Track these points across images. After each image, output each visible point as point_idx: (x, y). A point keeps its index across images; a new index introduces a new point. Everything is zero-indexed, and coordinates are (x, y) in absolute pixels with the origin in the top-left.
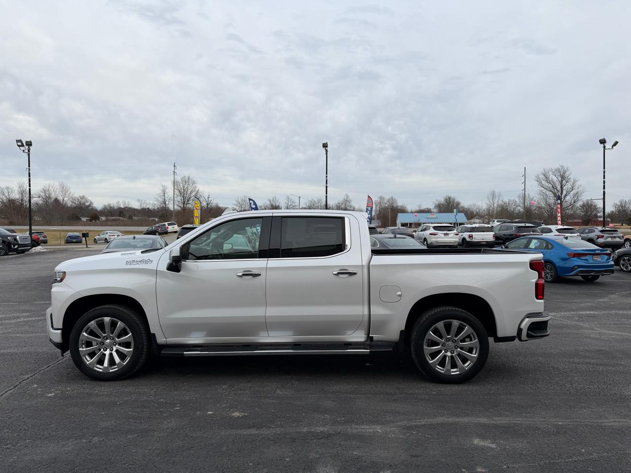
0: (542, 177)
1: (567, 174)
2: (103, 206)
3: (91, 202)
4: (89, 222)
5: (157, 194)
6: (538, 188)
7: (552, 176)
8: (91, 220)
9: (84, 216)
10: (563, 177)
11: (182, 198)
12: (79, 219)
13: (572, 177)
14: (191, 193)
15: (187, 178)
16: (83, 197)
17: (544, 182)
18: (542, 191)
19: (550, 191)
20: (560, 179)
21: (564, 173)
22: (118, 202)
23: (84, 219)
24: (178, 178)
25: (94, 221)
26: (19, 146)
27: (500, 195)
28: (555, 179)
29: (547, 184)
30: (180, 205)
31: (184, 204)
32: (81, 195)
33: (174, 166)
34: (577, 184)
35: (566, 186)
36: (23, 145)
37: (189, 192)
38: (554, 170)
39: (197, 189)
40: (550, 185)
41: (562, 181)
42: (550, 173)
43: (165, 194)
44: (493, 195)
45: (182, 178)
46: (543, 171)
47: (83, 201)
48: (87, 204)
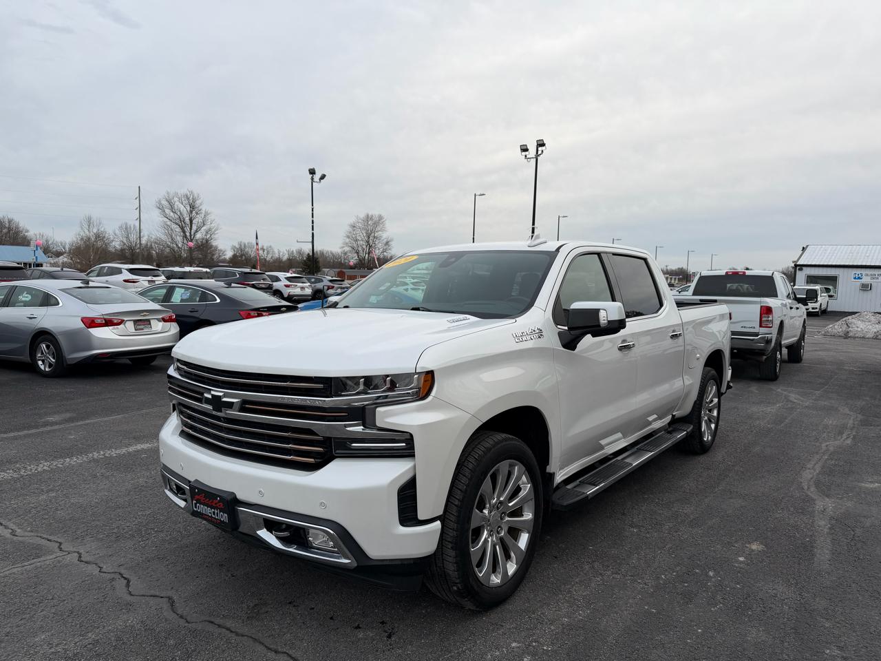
0: (164, 203)
1: (198, 202)
6: (161, 219)
7: (177, 203)
10: (192, 207)
13: (204, 208)
17: (167, 211)
18: (165, 222)
19: (177, 224)
20: (189, 209)
21: (194, 201)
27: (100, 224)
28: (182, 208)
29: (172, 214)
34: (210, 218)
35: (197, 220)
38: (180, 195)
40: (176, 216)
41: (191, 212)
42: (176, 199)
44: (89, 221)
46: (166, 195)
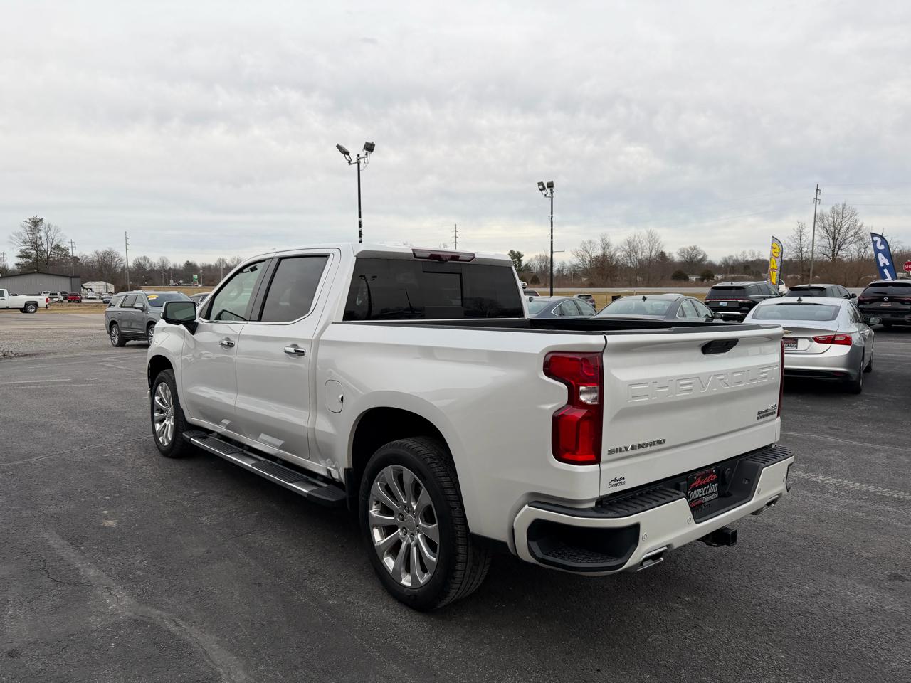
2: (722, 260)
3: (705, 255)
4: (700, 282)
5: (788, 237)
8: (702, 280)
9: (693, 274)
11: (831, 241)
12: (686, 279)
14: (846, 232)
15: (841, 206)
16: (694, 248)
22: (744, 252)
23: (693, 278)
24: (825, 209)
25: (706, 281)
26: (541, 190)
30: (827, 253)
31: (833, 251)
32: (692, 245)
33: (817, 190)
36: (544, 189)
37: (843, 230)
39: (859, 224)
43: (803, 237)
45: (833, 208)
47: (694, 253)
48: (700, 257)
